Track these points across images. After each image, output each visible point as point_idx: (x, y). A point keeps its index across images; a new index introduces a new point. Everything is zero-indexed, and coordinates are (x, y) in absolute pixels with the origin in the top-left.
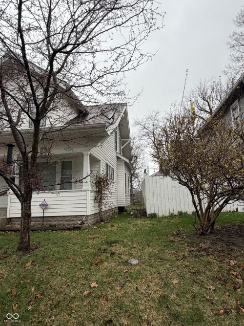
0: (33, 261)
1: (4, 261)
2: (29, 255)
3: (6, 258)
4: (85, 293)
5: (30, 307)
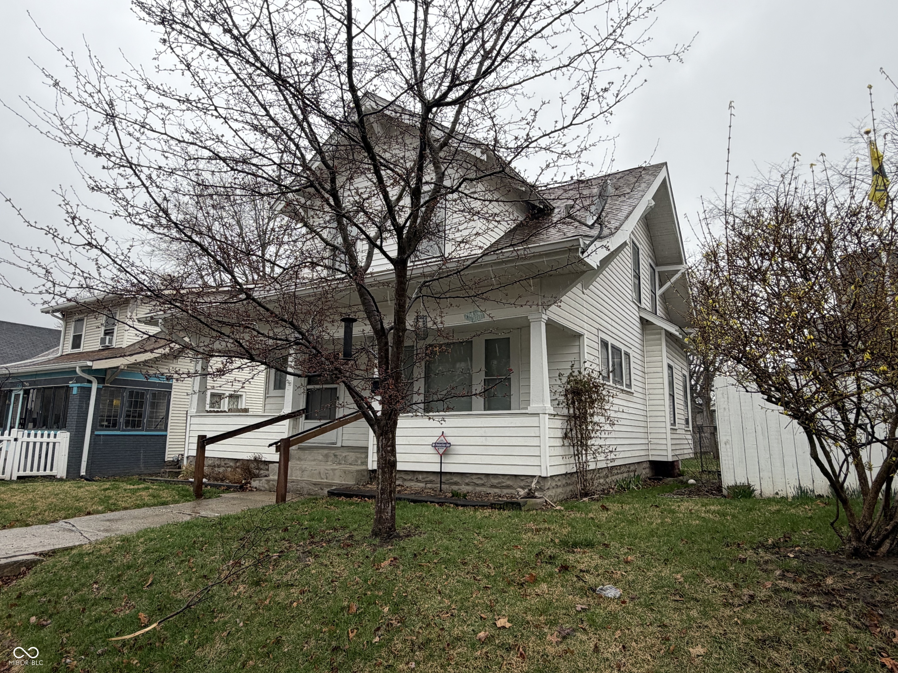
0: (395, 559)
1: (345, 552)
2: (390, 547)
3: (348, 546)
4: (482, 634)
5: (377, 639)
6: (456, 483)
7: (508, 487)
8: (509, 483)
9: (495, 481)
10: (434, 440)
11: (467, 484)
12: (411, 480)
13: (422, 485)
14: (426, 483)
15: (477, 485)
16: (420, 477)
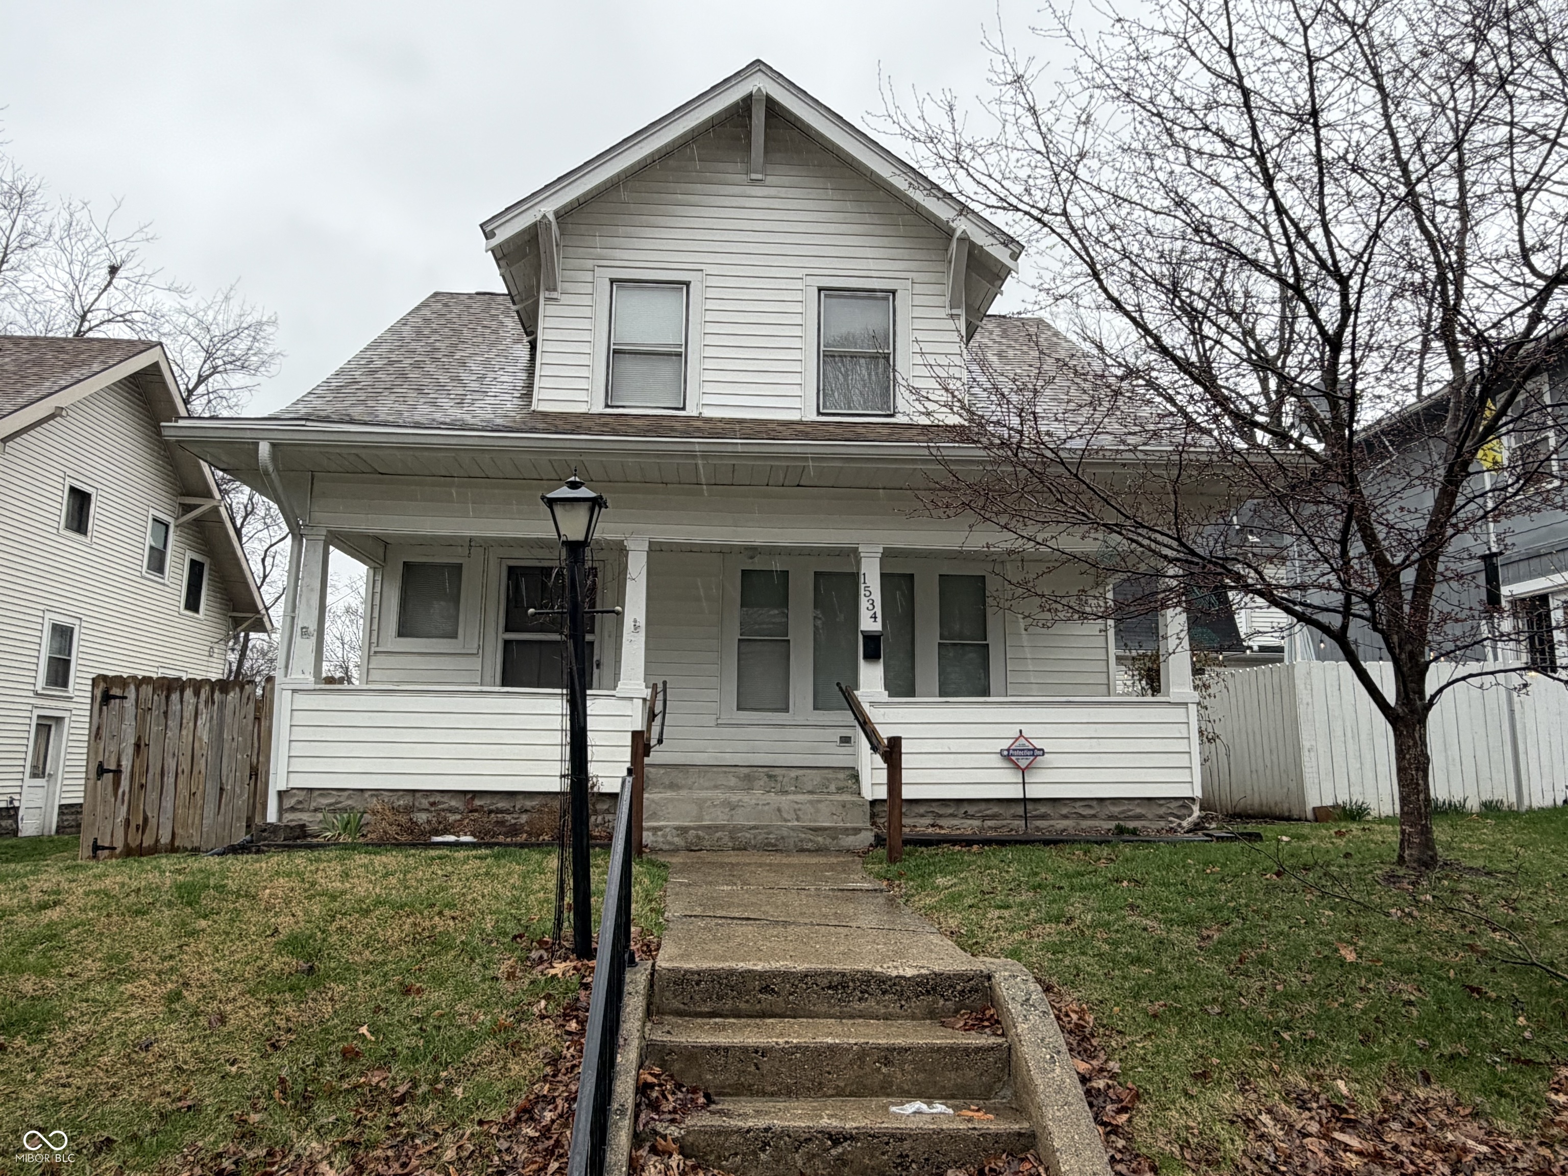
6: (1043, 817)
7: (1139, 817)
8: (1139, 810)
9: (1115, 810)
10: (1006, 744)
11: (1065, 817)
12: (953, 816)
13: (977, 823)
14: (984, 818)
15: (1084, 817)
16: (971, 810)
